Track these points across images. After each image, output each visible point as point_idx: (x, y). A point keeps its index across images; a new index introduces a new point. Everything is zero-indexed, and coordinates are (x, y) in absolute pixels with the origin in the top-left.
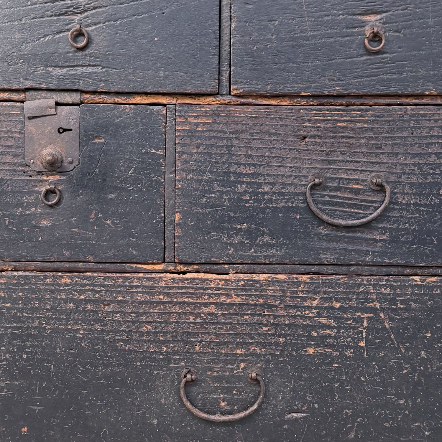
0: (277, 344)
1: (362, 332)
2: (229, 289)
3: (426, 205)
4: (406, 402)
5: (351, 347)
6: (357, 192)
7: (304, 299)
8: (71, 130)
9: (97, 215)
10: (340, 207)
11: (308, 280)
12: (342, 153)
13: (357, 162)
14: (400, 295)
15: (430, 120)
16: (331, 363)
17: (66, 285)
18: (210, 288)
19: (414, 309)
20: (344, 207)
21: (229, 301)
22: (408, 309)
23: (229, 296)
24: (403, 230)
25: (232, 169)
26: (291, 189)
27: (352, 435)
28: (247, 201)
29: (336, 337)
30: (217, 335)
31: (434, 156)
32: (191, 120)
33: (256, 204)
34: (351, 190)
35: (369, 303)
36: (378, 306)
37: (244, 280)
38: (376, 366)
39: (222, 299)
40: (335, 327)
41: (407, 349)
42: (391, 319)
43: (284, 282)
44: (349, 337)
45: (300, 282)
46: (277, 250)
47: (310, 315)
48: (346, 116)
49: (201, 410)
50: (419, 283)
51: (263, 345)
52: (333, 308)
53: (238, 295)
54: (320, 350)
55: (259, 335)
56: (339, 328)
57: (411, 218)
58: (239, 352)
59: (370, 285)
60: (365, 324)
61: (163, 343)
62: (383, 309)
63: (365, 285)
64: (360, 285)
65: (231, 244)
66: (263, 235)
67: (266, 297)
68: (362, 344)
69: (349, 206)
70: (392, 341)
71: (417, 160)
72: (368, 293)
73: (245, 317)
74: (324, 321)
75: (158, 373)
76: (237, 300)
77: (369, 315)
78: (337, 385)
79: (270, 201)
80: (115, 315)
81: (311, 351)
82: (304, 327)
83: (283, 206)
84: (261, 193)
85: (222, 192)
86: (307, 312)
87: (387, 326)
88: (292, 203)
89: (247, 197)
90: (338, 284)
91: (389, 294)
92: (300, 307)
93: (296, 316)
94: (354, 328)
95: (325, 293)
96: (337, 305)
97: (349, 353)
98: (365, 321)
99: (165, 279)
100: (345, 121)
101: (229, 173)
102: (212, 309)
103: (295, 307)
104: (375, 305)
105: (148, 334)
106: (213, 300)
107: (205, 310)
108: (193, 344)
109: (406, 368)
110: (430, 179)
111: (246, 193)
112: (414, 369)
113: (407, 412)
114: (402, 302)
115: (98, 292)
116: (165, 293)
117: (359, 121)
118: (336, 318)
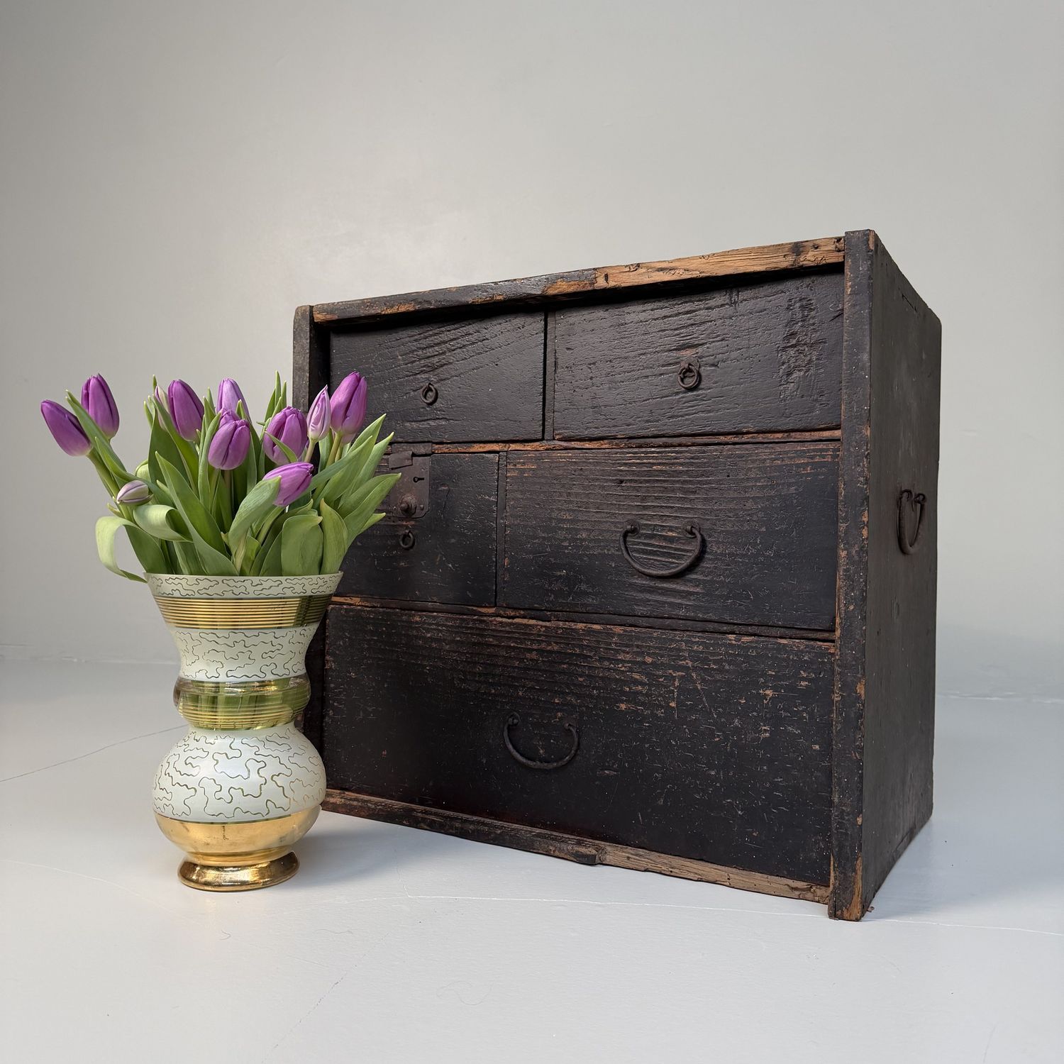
0: (591, 696)
1: (673, 692)
2: (549, 636)
3: (743, 556)
4: (718, 773)
5: (662, 707)
6: (671, 540)
7: (617, 651)
8: (423, 479)
9: (441, 558)
10: (654, 555)
11: (622, 632)
12: (657, 498)
13: (672, 507)
14: (713, 654)
15: (746, 461)
16: (641, 722)
17: (417, 622)
18: (533, 634)
19: (727, 671)
20: (658, 555)
21: (549, 648)
22: (721, 671)
23: (549, 644)
24: (718, 582)
25: (554, 515)
26: (607, 536)
27: (661, 802)
28: (566, 548)
29: (647, 695)
30: (538, 681)
31: (751, 500)
32: (519, 466)
33: (575, 550)
34: (665, 538)
35: (681, 660)
36: (690, 664)
37: (562, 628)
38: (687, 730)
39: (543, 645)
40: (646, 684)
41: (719, 715)
42: (703, 680)
43: (598, 632)
44: (661, 695)
45: (614, 634)
46: (593, 599)
47: (623, 669)
48: (661, 459)
49: (521, 755)
50: (734, 642)
51: (578, 696)
52: (645, 663)
53: (556, 643)
54: (632, 706)
55: (575, 685)
56: (650, 685)
57: (726, 569)
58: (557, 701)
59: (682, 641)
60: (677, 684)
61: (492, 684)
62: (695, 669)
63: (678, 641)
64: (672, 640)
65: (552, 591)
66: (580, 583)
67: (581, 647)
68: (673, 704)
69: (663, 554)
70: (704, 704)
71: (732, 506)
72: (679, 650)
73: (563, 666)
74: (636, 676)
75: (487, 715)
76: (556, 648)
77: (680, 673)
78: (646, 746)
79: (587, 548)
80: (454, 654)
81: (623, 706)
82: (617, 681)
83: (600, 554)
84: (580, 539)
85: (544, 538)
86: (620, 666)
87: (699, 688)
88: (608, 550)
89: (566, 544)
90: (651, 638)
91: (702, 652)
92: (613, 659)
93: (609, 669)
94: (666, 687)
95: (638, 646)
96: (649, 660)
97: (660, 713)
98: (677, 680)
99: (495, 623)
100: (659, 464)
101: (551, 519)
102: (534, 655)
103: (608, 659)
104: (687, 663)
105: (480, 674)
106: (535, 647)
107: (528, 655)
108: (516, 688)
109: (718, 736)
110: (746, 527)
111: (566, 539)
112: (726, 738)
113: (718, 785)
114: (715, 662)
115: (441, 631)
116: (494, 636)
117: (673, 464)
118: (648, 675)
